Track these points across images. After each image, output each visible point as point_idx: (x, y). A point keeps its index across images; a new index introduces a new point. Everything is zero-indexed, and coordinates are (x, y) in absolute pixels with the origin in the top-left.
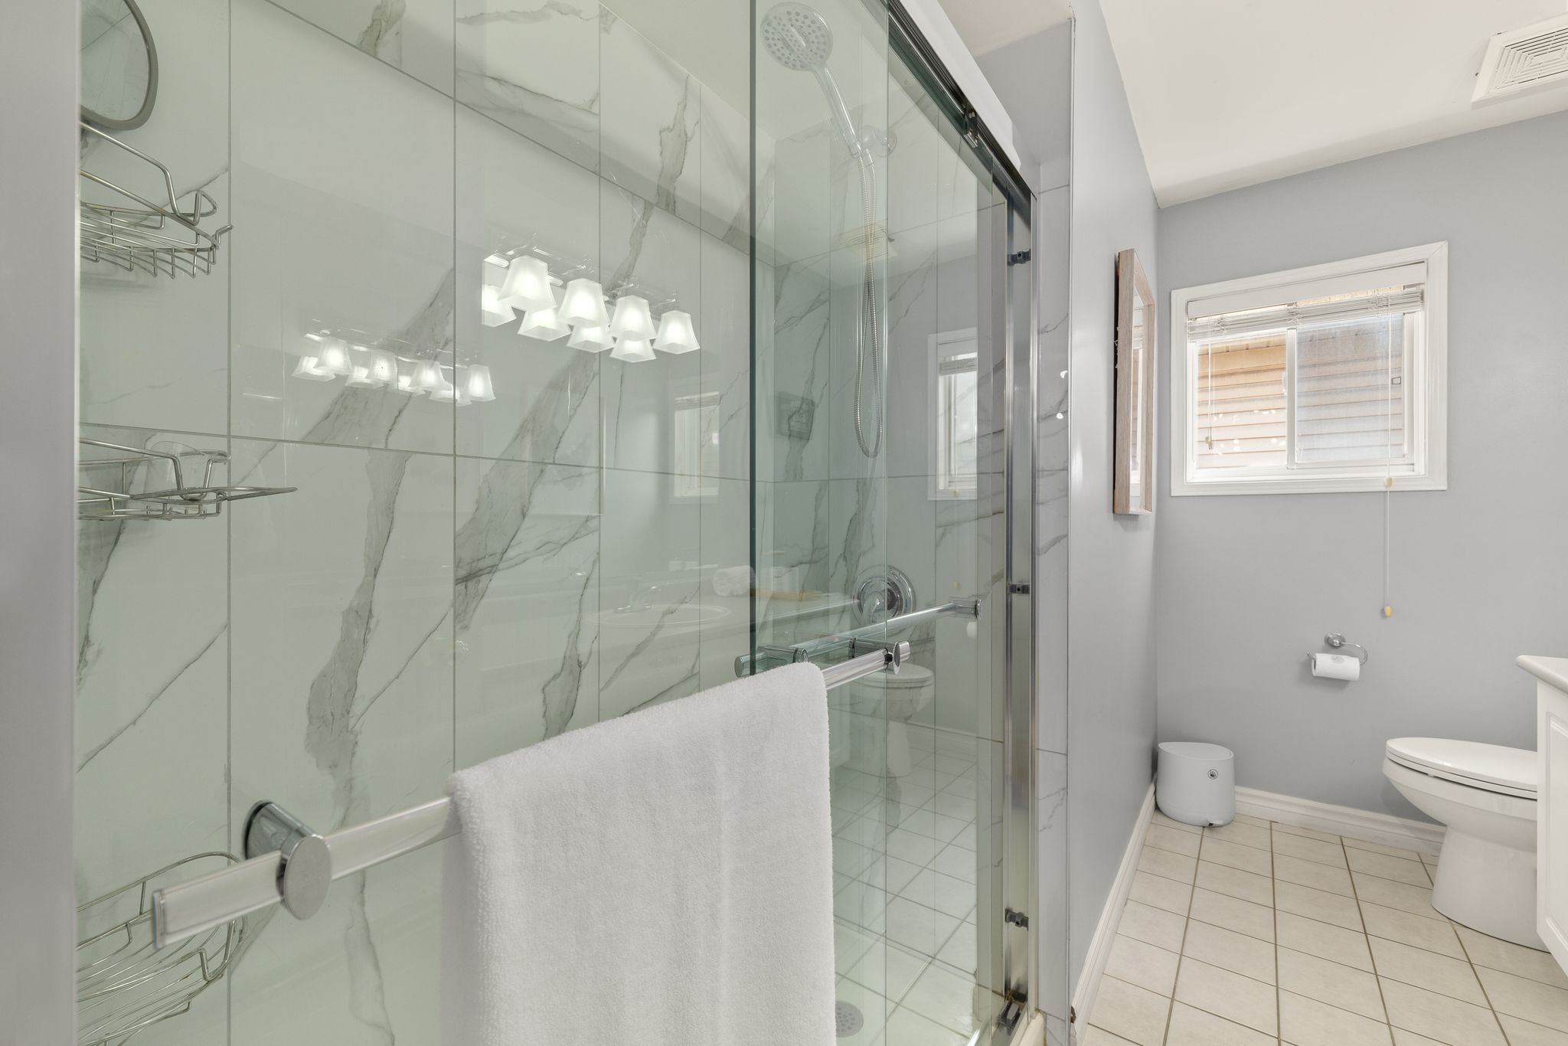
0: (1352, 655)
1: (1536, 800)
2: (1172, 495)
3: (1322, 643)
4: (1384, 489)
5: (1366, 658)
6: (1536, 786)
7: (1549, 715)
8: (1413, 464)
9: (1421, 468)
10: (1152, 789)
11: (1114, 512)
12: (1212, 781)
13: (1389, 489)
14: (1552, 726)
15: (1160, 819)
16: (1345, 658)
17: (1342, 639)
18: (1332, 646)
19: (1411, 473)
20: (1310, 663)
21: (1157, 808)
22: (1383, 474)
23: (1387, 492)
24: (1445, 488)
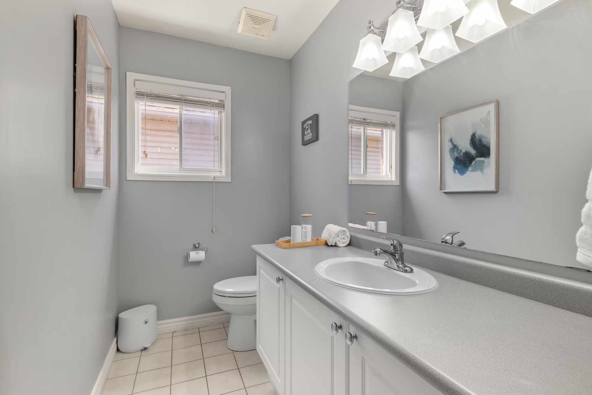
0: (202, 250)
1: (256, 296)
2: (128, 179)
3: (192, 247)
4: (212, 181)
5: (207, 251)
6: (256, 291)
7: (260, 267)
8: (221, 171)
9: (224, 174)
10: (115, 340)
11: (73, 186)
12: (147, 325)
13: (214, 181)
14: (261, 271)
15: (120, 355)
16: (200, 252)
17: (199, 244)
18: (196, 248)
19: (221, 175)
20: (187, 256)
21: (118, 350)
22: (212, 175)
23: (213, 182)
24: (230, 181)
